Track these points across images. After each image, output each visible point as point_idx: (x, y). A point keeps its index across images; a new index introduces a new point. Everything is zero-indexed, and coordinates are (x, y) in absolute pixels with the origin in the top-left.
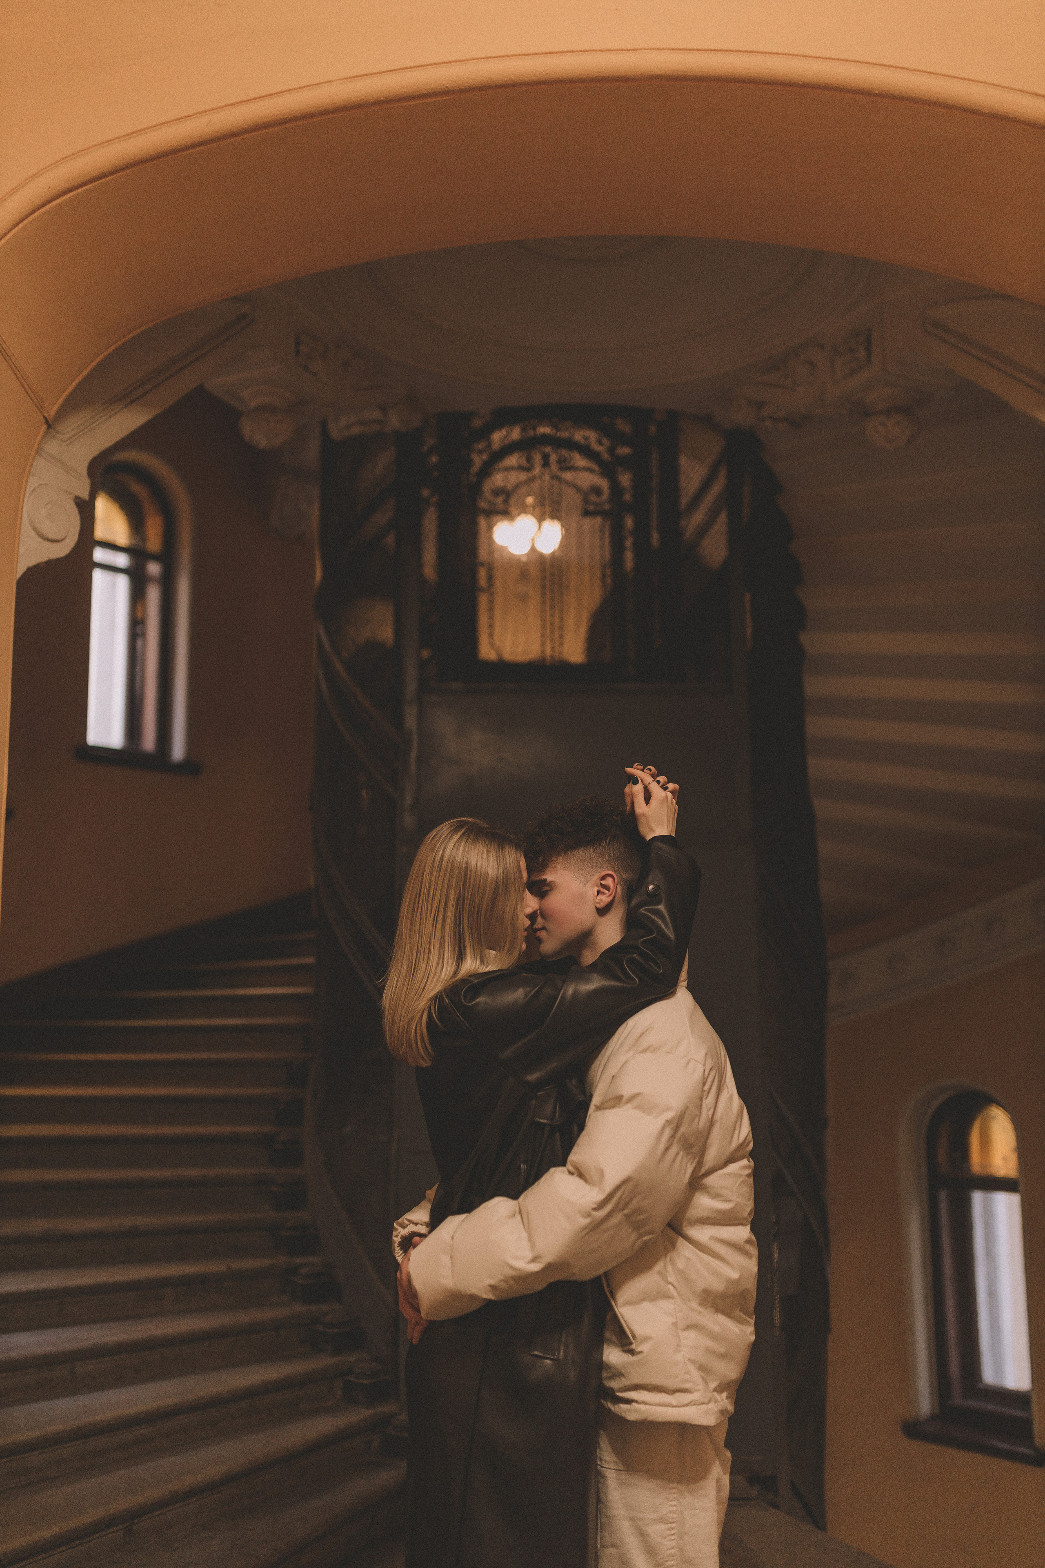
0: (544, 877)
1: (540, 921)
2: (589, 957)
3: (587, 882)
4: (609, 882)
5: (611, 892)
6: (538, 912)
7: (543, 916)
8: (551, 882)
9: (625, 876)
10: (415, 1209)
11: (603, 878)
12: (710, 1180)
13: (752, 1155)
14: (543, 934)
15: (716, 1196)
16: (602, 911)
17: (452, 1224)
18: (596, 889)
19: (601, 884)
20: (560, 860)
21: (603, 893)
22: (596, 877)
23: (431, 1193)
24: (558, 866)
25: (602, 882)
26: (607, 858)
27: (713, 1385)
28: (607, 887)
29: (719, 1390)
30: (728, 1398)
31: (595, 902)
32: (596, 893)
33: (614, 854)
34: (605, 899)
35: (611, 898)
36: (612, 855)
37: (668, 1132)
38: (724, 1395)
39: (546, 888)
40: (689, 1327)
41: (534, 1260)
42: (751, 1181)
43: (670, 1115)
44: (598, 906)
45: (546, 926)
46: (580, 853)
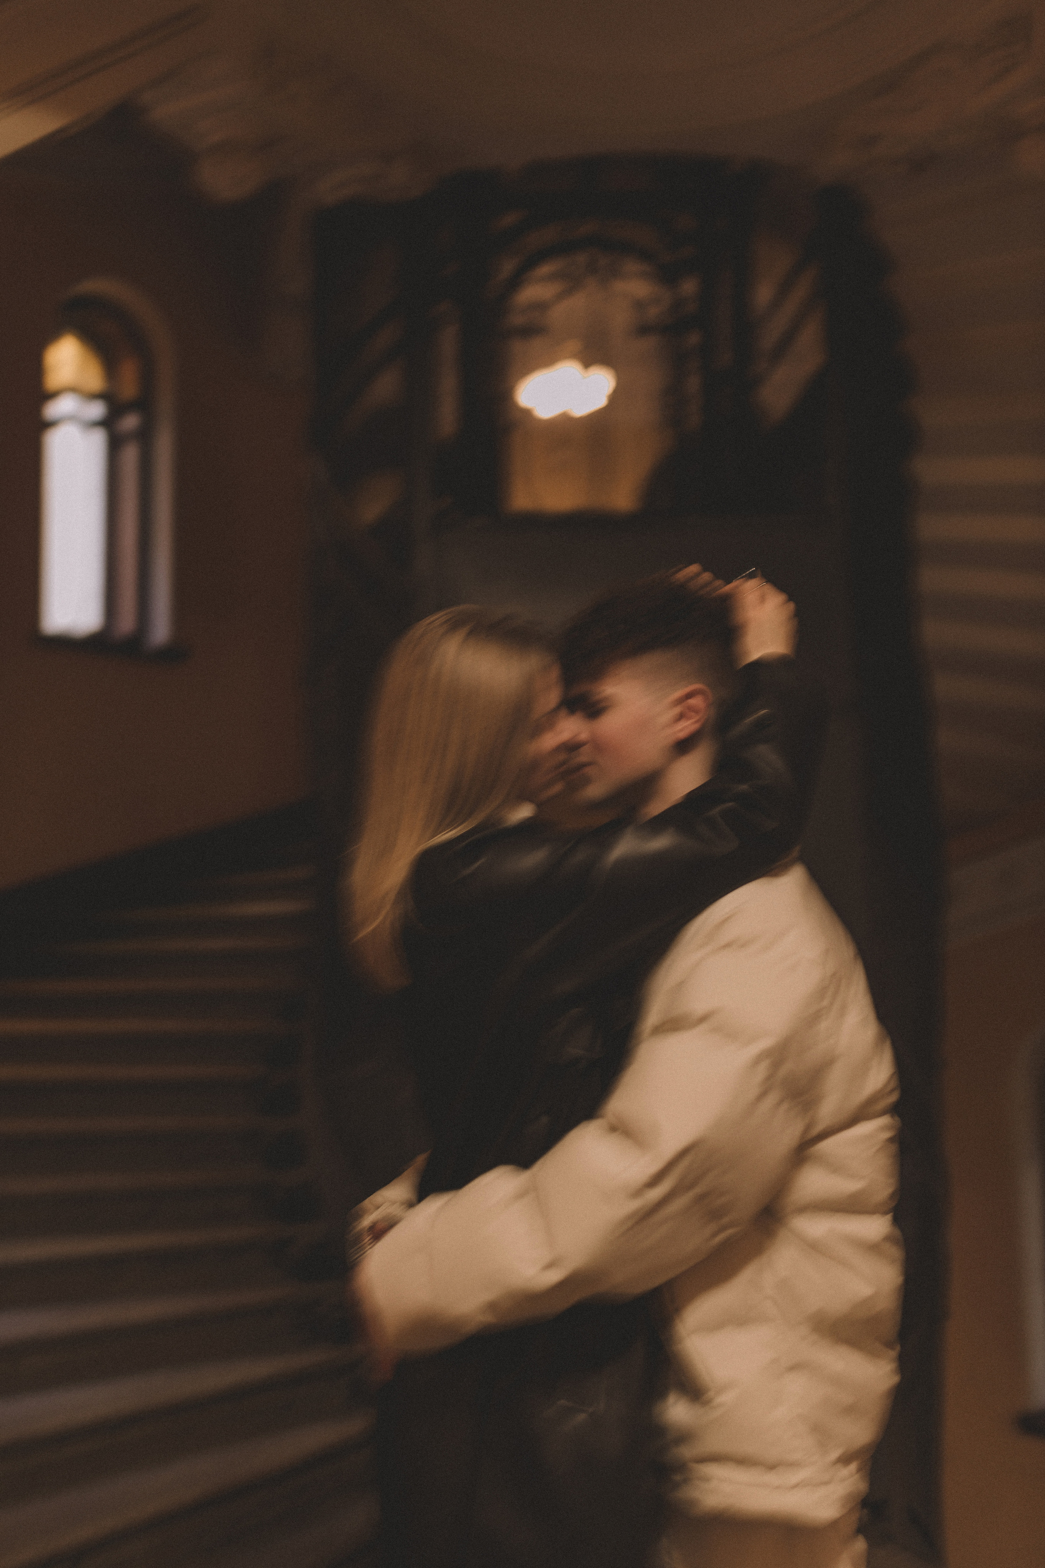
2: (656, 808)
4: (699, 702)
5: (699, 716)
9: (723, 693)
10: (395, 1181)
11: (689, 696)
12: (827, 1146)
13: (895, 1110)
14: (588, 772)
15: (836, 1168)
16: (683, 747)
17: (433, 1205)
18: (675, 711)
19: (686, 705)
20: (627, 665)
21: (688, 718)
22: (678, 692)
23: (420, 1160)
24: (623, 674)
27: (835, 1454)
28: (694, 710)
29: (845, 1460)
30: (859, 1470)
31: (672, 731)
32: (674, 719)
34: (686, 728)
35: (696, 728)
37: (762, 1071)
38: (853, 1467)
40: (794, 1368)
41: (550, 1266)
42: (893, 1148)
43: (765, 1043)
45: (597, 760)
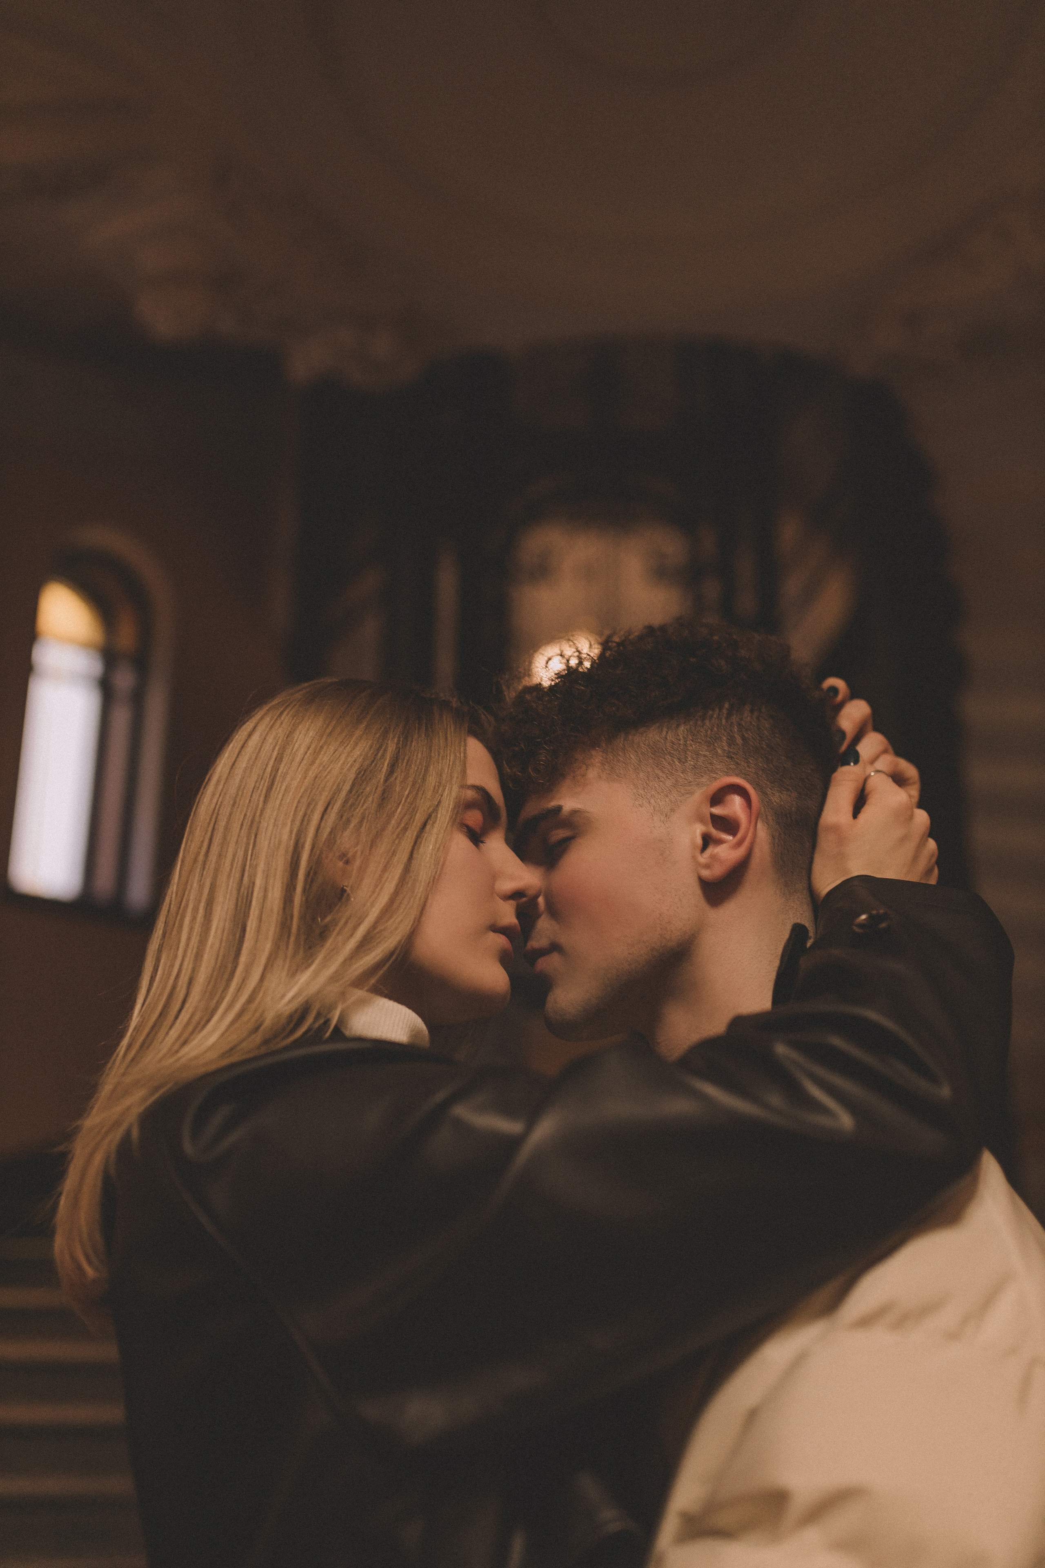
0: (553, 804)
1: (545, 926)
3: (673, 810)
4: (735, 806)
5: (739, 836)
6: (541, 900)
7: (553, 911)
8: (575, 812)
9: (777, 798)
11: (717, 799)
14: (551, 963)
16: (717, 890)
18: (699, 829)
19: (713, 816)
20: (597, 757)
21: (719, 842)
22: (699, 795)
24: (592, 774)
25: (716, 810)
26: (726, 748)
28: (727, 825)
31: (699, 864)
32: (699, 841)
33: (744, 738)
34: (725, 855)
35: (741, 852)
36: (739, 741)
39: (561, 834)
44: (706, 873)
45: (563, 940)
46: (653, 735)
